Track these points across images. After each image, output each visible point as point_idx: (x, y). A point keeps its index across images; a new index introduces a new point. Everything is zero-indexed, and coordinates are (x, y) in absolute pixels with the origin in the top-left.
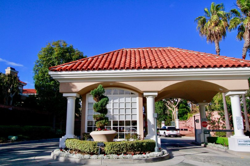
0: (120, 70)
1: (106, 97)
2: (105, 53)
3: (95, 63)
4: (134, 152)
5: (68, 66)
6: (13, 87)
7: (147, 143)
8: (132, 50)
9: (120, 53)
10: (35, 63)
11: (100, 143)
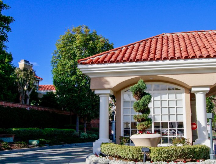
0: (163, 60)
1: (148, 94)
2: (142, 41)
3: (131, 53)
4: (184, 159)
5: (99, 58)
6: (29, 84)
7: (200, 149)
8: (174, 35)
9: (160, 40)
10: (52, 54)
11: (144, 148)
